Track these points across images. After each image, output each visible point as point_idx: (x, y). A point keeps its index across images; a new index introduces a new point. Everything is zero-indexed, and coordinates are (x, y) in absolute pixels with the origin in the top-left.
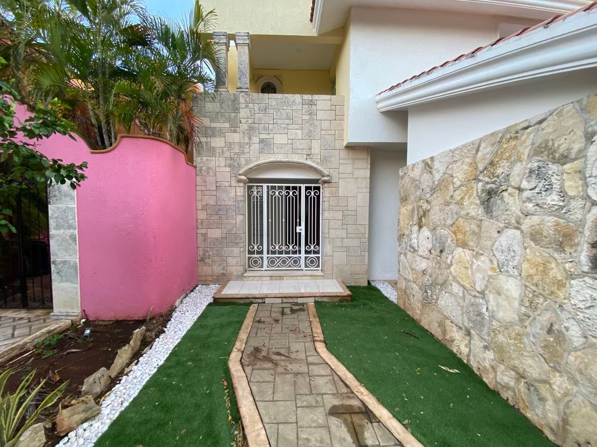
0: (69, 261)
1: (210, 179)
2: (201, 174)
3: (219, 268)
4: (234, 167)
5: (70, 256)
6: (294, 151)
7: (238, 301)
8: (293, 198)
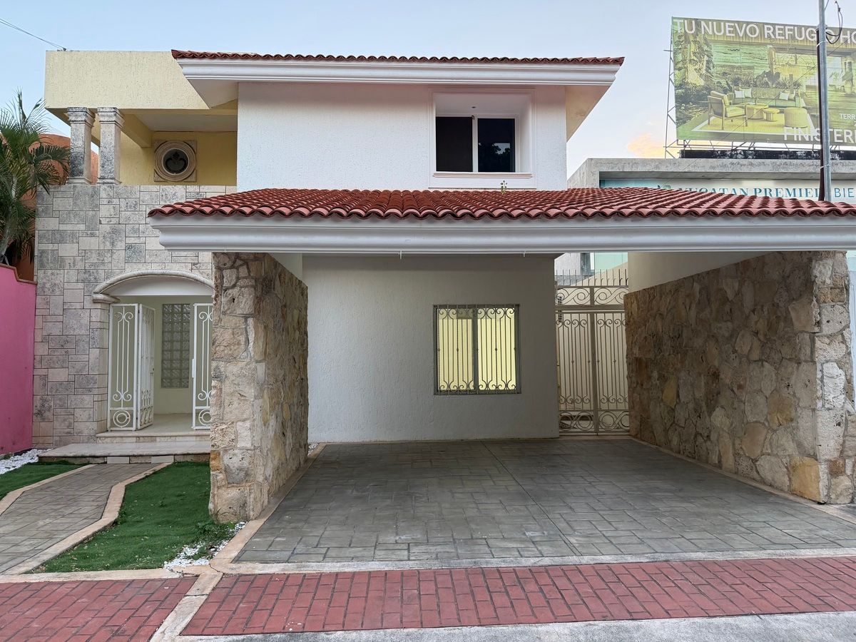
1: (56, 300)
2: (42, 294)
3: (63, 424)
4: (89, 282)
6: (174, 259)
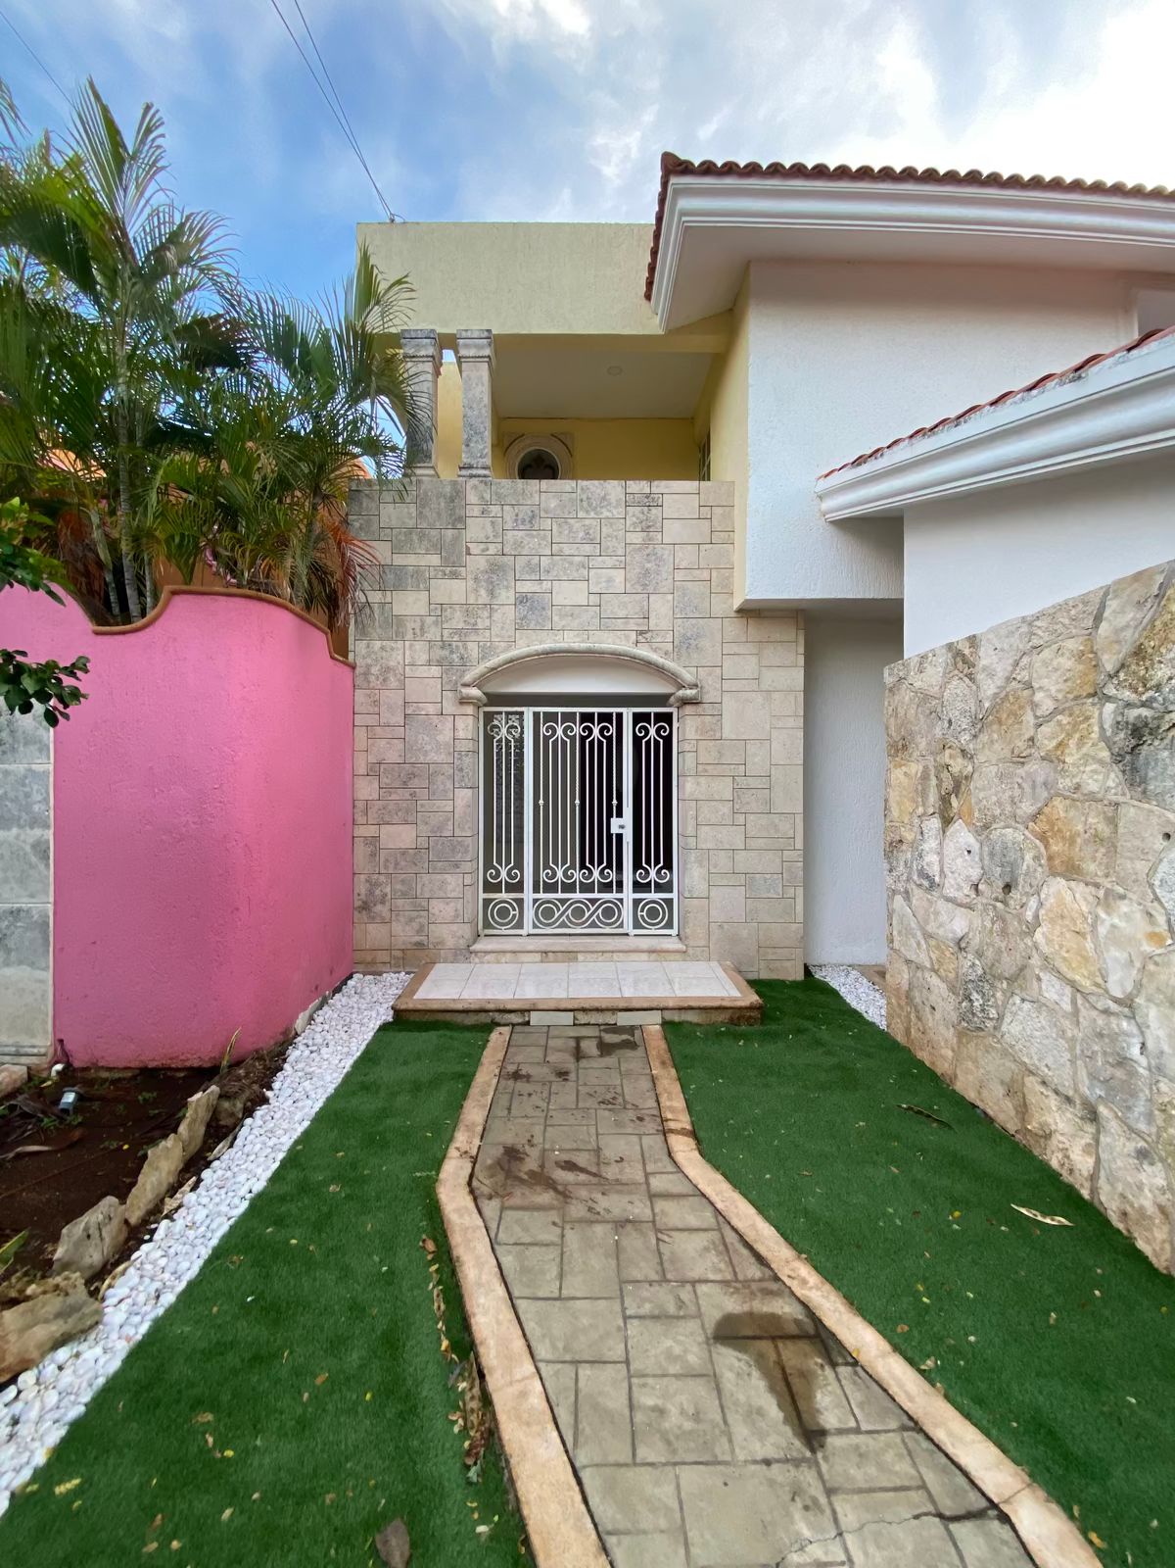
0: (28, 911)
1: (393, 697)
2: (366, 685)
3: (407, 928)
4: (451, 665)
5: (32, 896)
6: (604, 624)
7: (459, 1018)
8: (600, 743)
